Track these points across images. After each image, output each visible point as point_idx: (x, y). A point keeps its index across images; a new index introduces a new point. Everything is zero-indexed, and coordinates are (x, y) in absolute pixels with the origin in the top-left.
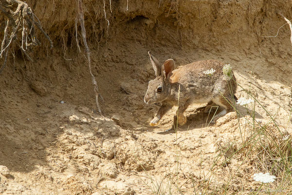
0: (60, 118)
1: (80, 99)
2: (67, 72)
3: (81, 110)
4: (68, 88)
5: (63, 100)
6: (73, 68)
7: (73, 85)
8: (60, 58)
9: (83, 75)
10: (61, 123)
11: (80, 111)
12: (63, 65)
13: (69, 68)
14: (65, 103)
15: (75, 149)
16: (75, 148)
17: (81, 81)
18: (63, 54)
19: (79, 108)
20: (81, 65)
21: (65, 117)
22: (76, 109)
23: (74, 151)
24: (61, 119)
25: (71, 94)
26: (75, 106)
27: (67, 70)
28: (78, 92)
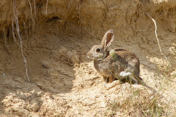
0: (2, 84)
1: (16, 72)
2: (7, 55)
3: (16, 80)
4: (7, 65)
5: (4, 73)
6: (11, 52)
7: (11, 63)
8: (2, 45)
9: (17, 56)
10: (3, 88)
11: (15, 80)
12: (4, 50)
13: (8, 52)
14: (6, 75)
15: (12, 106)
16: (12, 104)
17: (16, 60)
18: (4, 43)
19: (15, 78)
20: (16, 50)
21: (6, 84)
22: (13, 79)
23: (11, 107)
24: (3, 86)
25: (10, 69)
26: (12, 77)
27: (7, 53)
28: (14, 68)
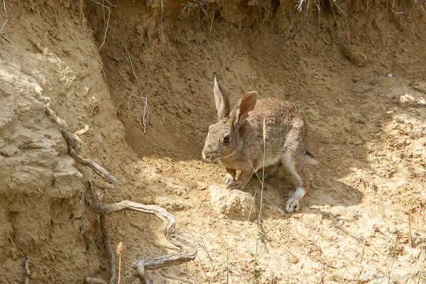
0: (386, 98)
1: (416, 71)
2: (396, 32)
3: (416, 87)
4: (398, 55)
5: (391, 72)
6: (405, 25)
7: (406, 50)
8: (386, 10)
9: (419, 35)
10: (388, 105)
11: (416, 89)
12: (391, 21)
13: (399, 25)
14: (394, 76)
15: (409, 144)
16: (408, 142)
17: (417, 44)
18: (390, 6)
19: (414, 84)
20: (418, 21)
21: (394, 97)
22: (410, 85)
23: (407, 147)
24: (387, 101)
25: (403, 64)
26: (409, 82)
27: (397, 28)
28: (412, 61)
